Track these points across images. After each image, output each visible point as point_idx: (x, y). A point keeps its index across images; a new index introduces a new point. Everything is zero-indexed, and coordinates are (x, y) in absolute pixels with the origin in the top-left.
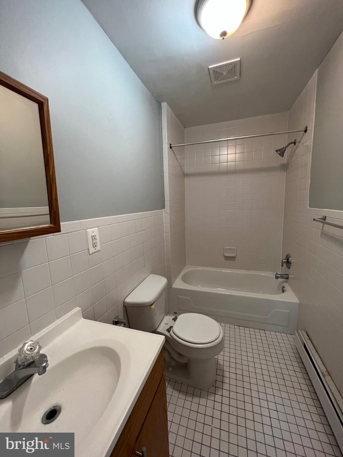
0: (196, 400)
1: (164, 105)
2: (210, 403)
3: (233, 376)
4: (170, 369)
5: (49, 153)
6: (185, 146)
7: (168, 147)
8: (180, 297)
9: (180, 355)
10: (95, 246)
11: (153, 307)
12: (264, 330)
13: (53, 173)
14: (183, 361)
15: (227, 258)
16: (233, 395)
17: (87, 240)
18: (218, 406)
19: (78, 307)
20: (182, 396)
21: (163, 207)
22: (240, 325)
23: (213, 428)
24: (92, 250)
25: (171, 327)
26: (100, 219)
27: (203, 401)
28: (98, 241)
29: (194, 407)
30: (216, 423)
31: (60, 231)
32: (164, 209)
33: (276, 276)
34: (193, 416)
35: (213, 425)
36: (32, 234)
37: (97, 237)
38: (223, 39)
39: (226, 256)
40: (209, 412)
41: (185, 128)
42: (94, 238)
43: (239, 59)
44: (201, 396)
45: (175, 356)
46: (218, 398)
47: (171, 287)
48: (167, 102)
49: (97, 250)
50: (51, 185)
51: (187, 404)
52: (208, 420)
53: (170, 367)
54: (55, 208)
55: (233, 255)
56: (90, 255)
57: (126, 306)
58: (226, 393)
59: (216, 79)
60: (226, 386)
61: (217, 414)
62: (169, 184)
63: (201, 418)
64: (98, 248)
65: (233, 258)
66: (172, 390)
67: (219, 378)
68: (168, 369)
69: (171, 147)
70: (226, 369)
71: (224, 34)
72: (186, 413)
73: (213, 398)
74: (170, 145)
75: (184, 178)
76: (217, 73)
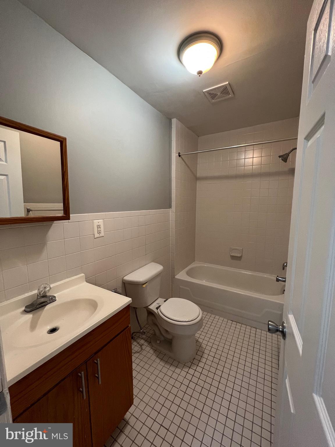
0: (172, 368)
1: (174, 121)
2: (183, 373)
3: (211, 358)
4: (158, 342)
5: (65, 170)
6: (198, 153)
7: (176, 156)
8: (180, 286)
9: (167, 331)
10: (99, 232)
11: (144, 286)
12: (256, 328)
13: (66, 183)
14: (169, 337)
15: (233, 258)
16: (205, 372)
17: (93, 228)
18: (189, 377)
19: (83, 274)
20: (162, 363)
21: (170, 207)
22: (234, 320)
23: (179, 390)
24: (97, 235)
25: (160, 306)
26: (106, 214)
27: (178, 371)
28: (102, 229)
29: (170, 373)
30: (184, 388)
31: (70, 219)
32: (171, 208)
33: (277, 278)
34: (167, 378)
35: (180, 389)
36: (52, 219)
37: (102, 227)
38: (200, 76)
39: (232, 256)
40: (180, 379)
41: (198, 137)
42: (99, 227)
43: (228, 83)
44: (178, 367)
45: (163, 332)
46: (191, 371)
47: (174, 278)
48: (176, 118)
49: (100, 236)
50: (65, 190)
51: (165, 370)
52: (178, 384)
53: (158, 340)
54: (66, 204)
55: (239, 255)
56: (95, 238)
57: (124, 283)
58: (199, 369)
59: (213, 98)
60: (201, 364)
61: (186, 382)
62: (176, 187)
63: (172, 381)
64: (102, 234)
65: (239, 258)
66: (156, 357)
67: (198, 357)
68: (156, 342)
69: (179, 156)
70: (206, 352)
71: (200, 73)
72: (161, 375)
73: (187, 370)
74: (179, 153)
75: (196, 181)
76: (212, 94)
